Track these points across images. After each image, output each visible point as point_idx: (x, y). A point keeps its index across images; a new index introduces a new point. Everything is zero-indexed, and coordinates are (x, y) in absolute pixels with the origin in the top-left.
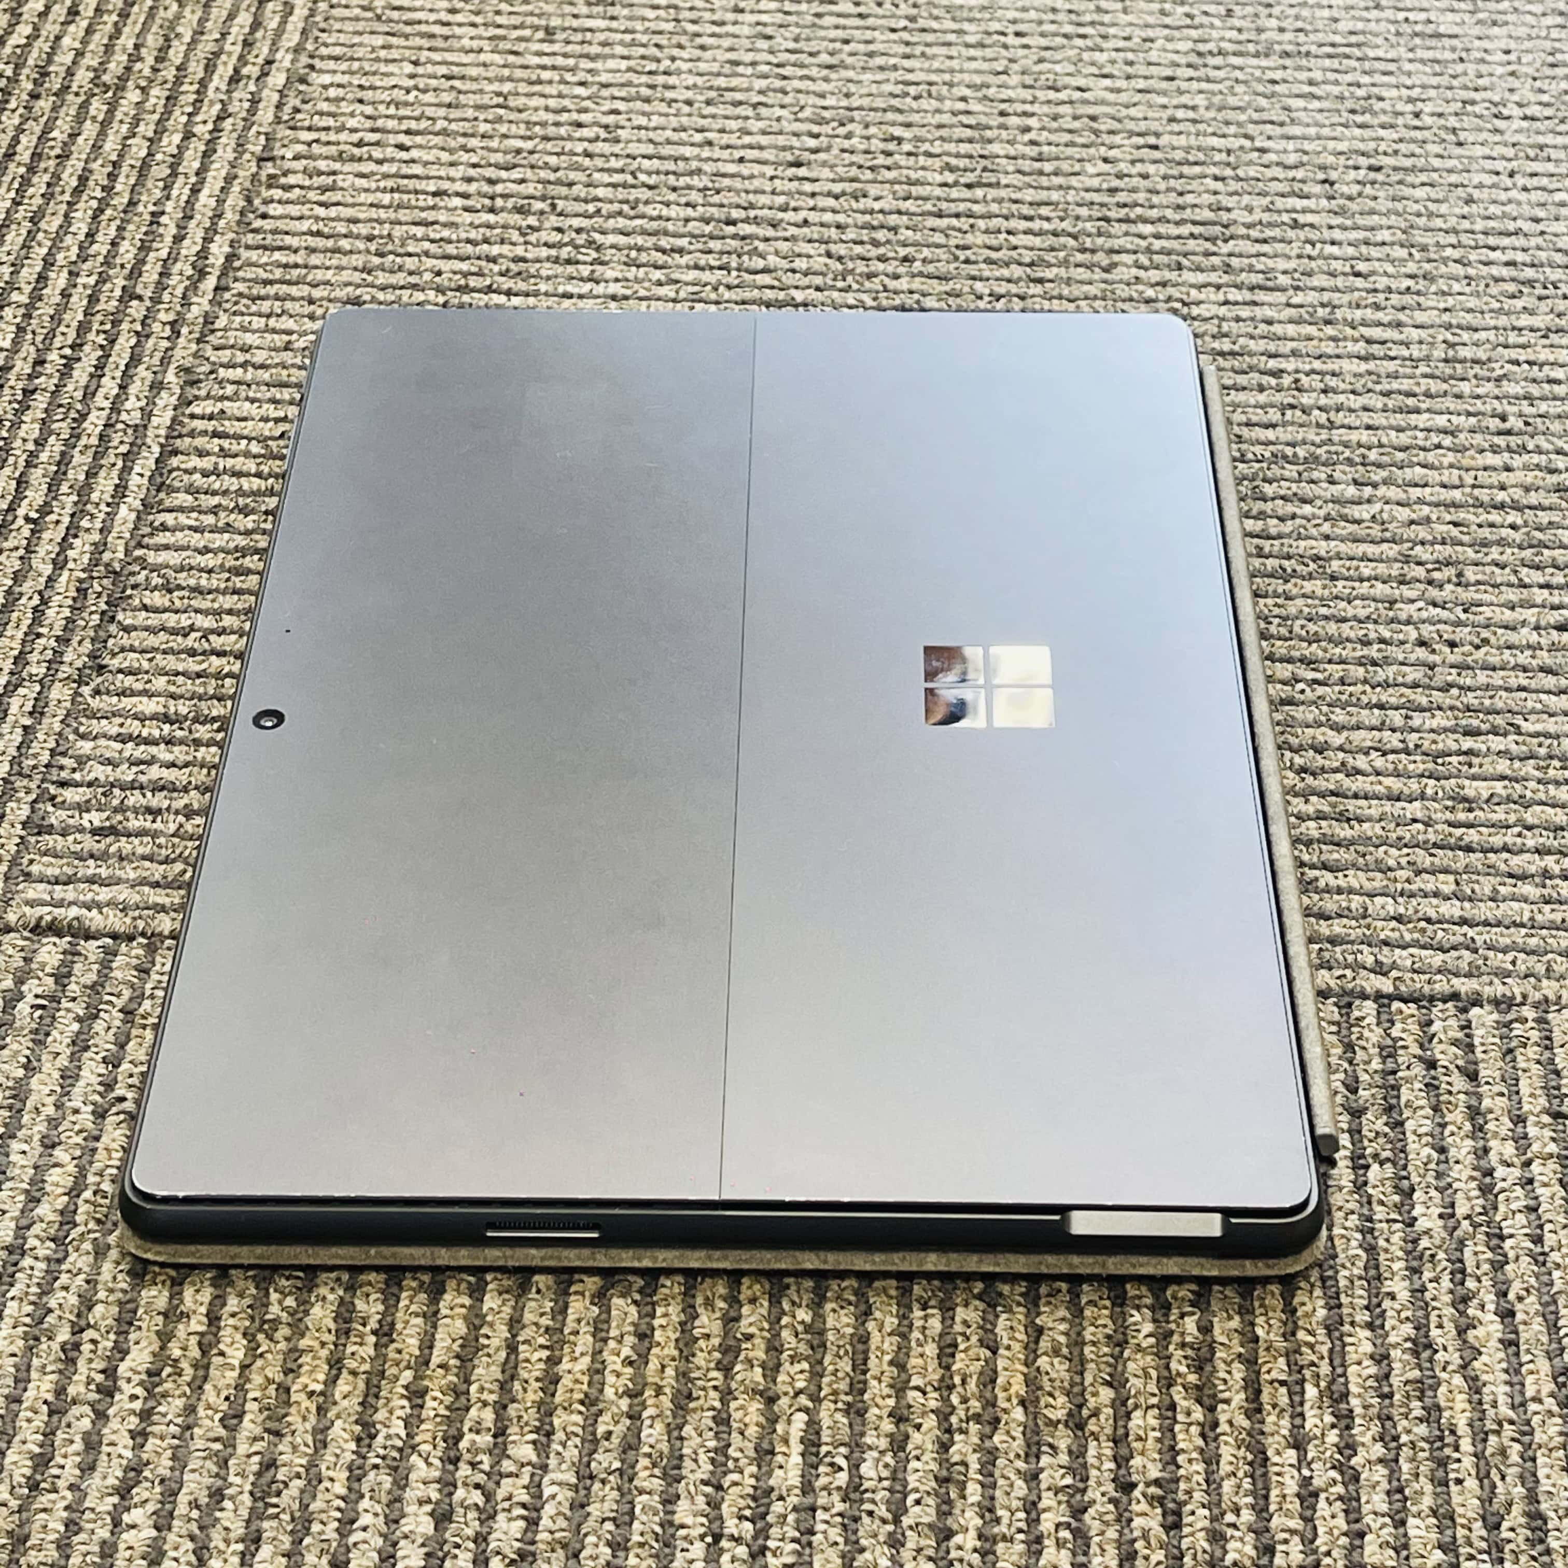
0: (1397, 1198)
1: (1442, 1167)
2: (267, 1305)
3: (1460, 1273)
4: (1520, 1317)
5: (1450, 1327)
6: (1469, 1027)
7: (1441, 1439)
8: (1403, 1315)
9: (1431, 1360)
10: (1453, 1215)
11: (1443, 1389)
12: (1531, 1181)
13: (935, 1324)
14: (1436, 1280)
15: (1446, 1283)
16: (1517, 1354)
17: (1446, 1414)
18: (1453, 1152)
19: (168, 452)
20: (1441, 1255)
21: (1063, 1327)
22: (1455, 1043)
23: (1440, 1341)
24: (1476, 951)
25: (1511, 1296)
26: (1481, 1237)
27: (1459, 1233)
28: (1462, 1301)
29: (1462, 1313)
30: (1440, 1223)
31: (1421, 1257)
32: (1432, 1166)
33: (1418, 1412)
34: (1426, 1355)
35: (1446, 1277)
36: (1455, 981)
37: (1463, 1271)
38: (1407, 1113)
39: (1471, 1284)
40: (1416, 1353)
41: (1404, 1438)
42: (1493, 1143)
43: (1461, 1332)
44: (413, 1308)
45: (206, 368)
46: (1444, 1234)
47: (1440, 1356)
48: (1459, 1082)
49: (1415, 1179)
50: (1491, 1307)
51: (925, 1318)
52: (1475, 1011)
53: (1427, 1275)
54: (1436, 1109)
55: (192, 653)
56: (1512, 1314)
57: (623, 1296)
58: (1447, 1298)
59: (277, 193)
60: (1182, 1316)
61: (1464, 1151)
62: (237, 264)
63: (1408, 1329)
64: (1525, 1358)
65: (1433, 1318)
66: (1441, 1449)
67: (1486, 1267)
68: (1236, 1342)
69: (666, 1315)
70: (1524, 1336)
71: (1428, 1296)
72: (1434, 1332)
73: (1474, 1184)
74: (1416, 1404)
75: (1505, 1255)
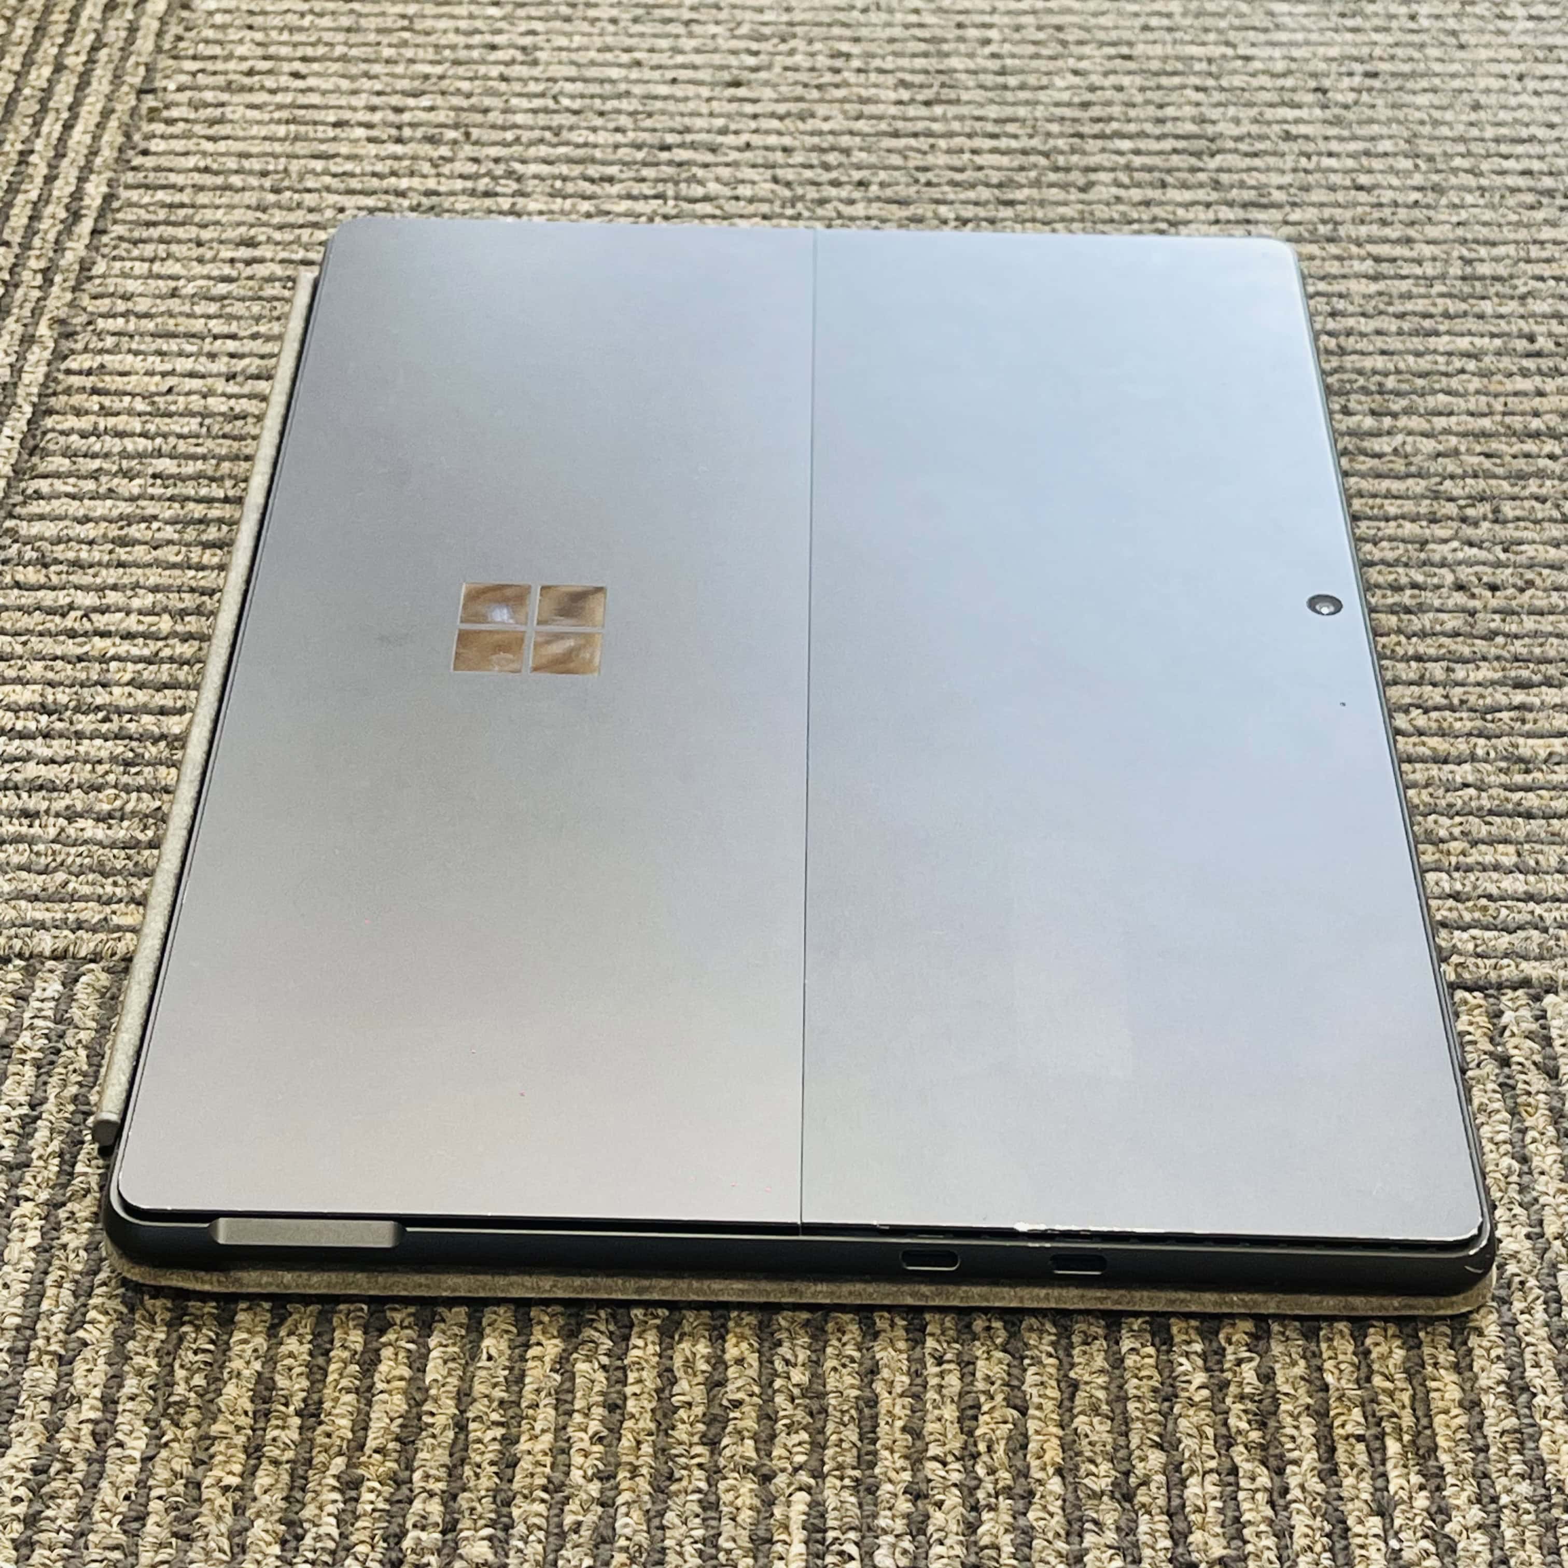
1: (1526, 1179)
2: (171, 1385)
3: (1555, 1302)
5: (1548, 1365)
6: (1544, 1017)
7: (1548, 1498)
8: (1494, 1353)
9: (1529, 1406)
10: (1542, 1235)
11: (1545, 1439)
13: (953, 1381)
14: (1528, 1311)
15: (1540, 1314)
17: (1551, 1469)
18: (1536, 1162)
19: (41, 411)
20: (1532, 1282)
21: (1102, 1380)
22: (1529, 1036)
23: (1537, 1382)
24: (1545, 930)
27: (1549, 1255)
28: (1559, 1335)
29: (1561, 1349)
30: (1528, 1244)
31: (1508, 1285)
32: (1514, 1178)
33: (1518, 1468)
34: (1523, 1399)
35: (1539, 1307)
36: (1524, 965)
37: (1558, 1300)
38: (1481, 1118)
40: (1512, 1399)
41: (1504, 1499)
43: (1561, 1372)
44: (344, 1383)
45: (83, 318)
46: (1533, 1257)
47: (1539, 1400)
48: (1538, 1082)
49: (1496, 1194)
51: (941, 1375)
52: (1550, 999)
53: (1518, 1306)
54: (1513, 1113)
55: (72, 634)
57: (588, 1359)
58: (1543, 1332)
59: (159, 128)
60: (1239, 1362)
61: (1549, 1160)
62: (116, 205)
63: (1500, 1371)
65: (1528, 1355)
66: (1548, 1510)
68: (1302, 1391)
69: (640, 1381)
71: (1520, 1329)
72: (1531, 1373)
74: (1515, 1458)
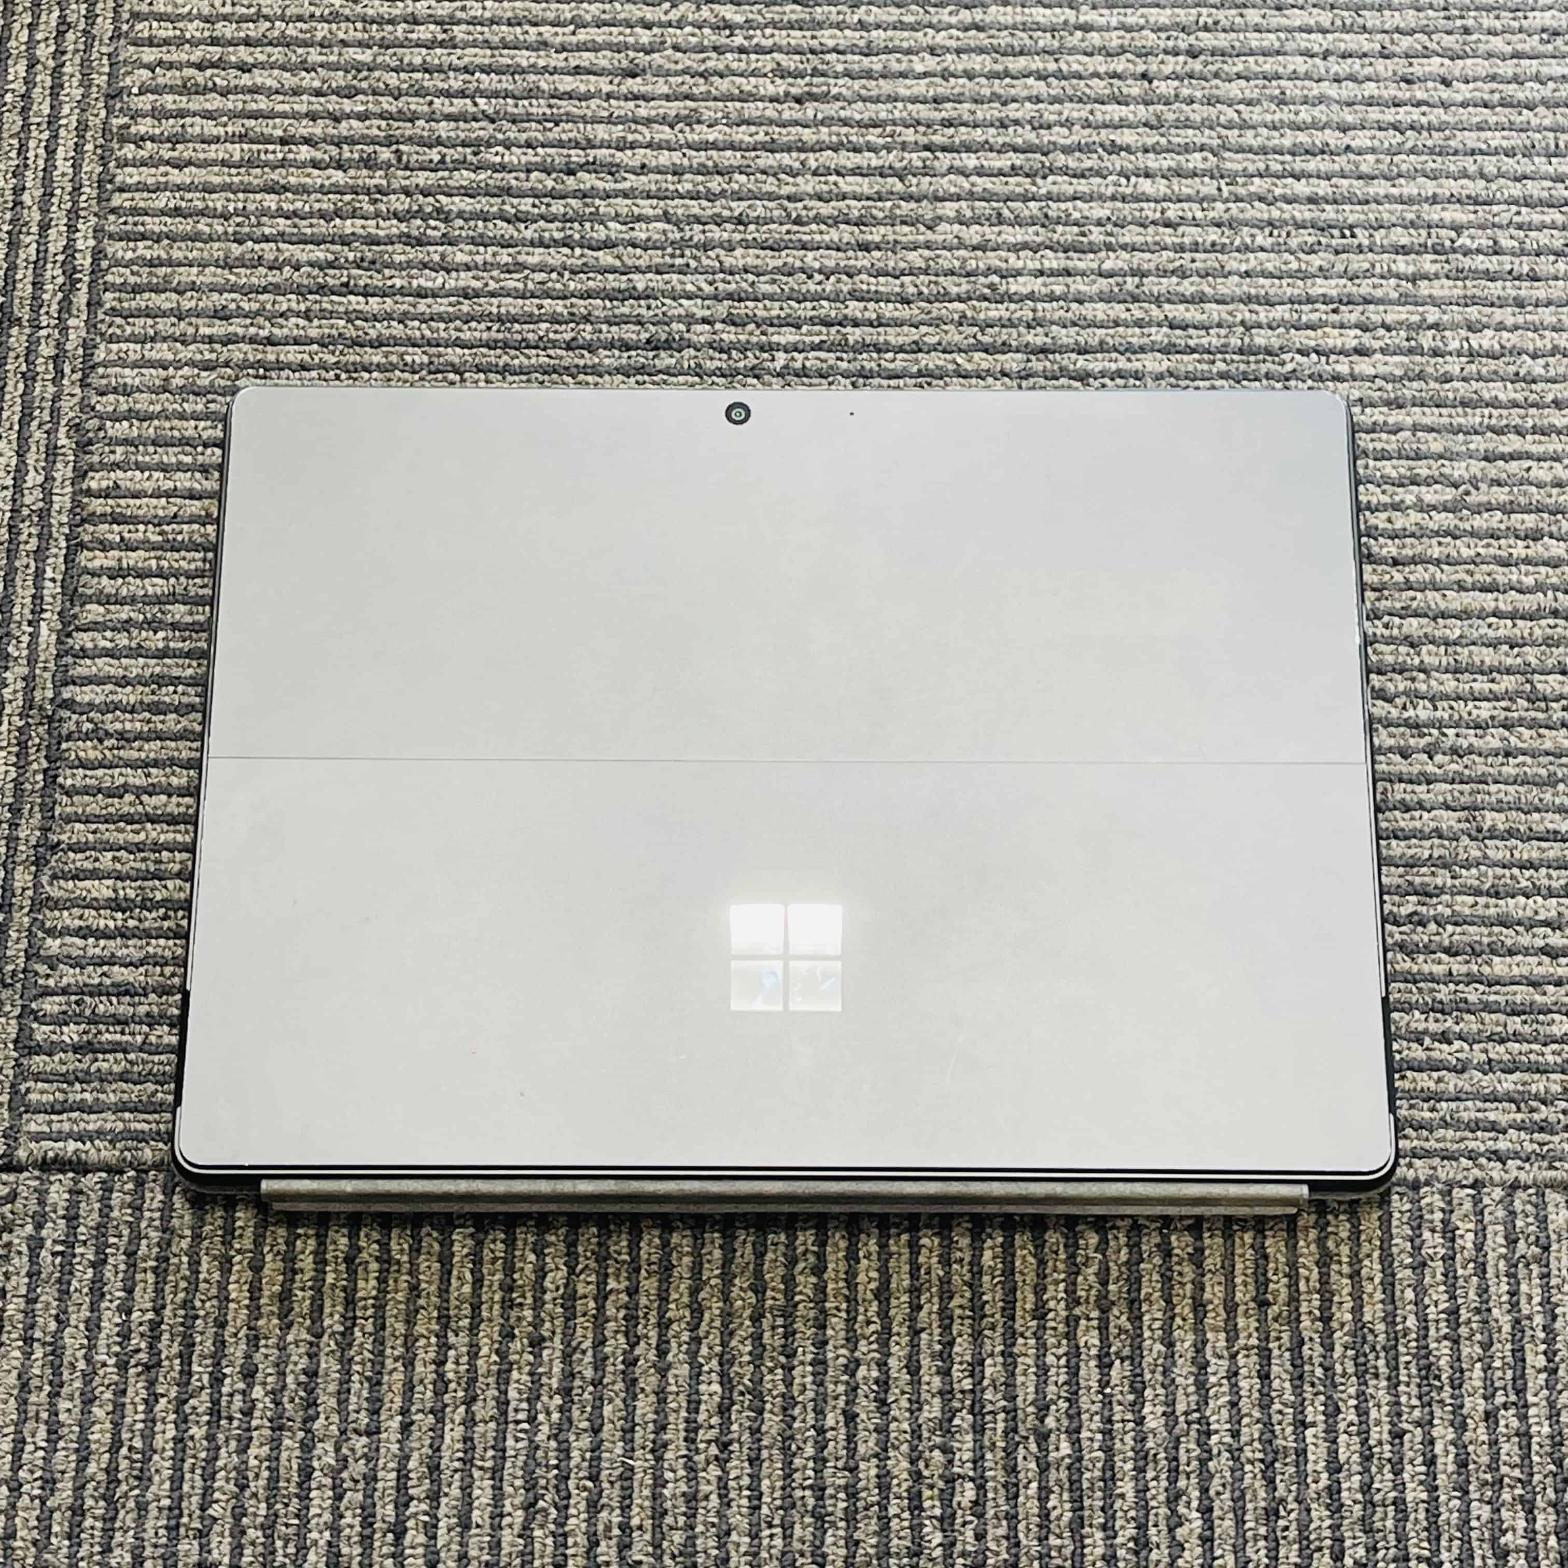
0: (1131, 1397)
1: (1169, 1362)
2: (273, 1553)
3: (1174, 1473)
4: (1217, 1513)
5: (1163, 1527)
8: (1129, 1515)
10: (1173, 1413)
12: (1236, 1374)
13: (778, 1542)
14: (1156, 1478)
15: (1164, 1484)
16: (1212, 1549)
18: (1178, 1347)
20: (1162, 1455)
21: (874, 1541)
23: (1154, 1539)
25: (1212, 1493)
26: (1193, 1434)
27: (1177, 1431)
28: (1173, 1498)
29: (1173, 1511)
30: (1163, 1421)
31: (1145, 1458)
32: (1161, 1361)
34: (1143, 1554)
35: (1164, 1476)
37: (1177, 1470)
38: (1145, 1307)
39: (1182, 1483)
40: (1137, 1553)
42: (1210, 1335)
43: (1171, 1530)
44: (385, 1550)
45: (94, 423)
46: (1165, 1433)
48: (1189, 1271)
49: (1148, 1376)
50: (1195, 1504)
51: (771, 1536)
53: (1150, 1474)
54: (1168, 1301)
55: (129, 819)
56: (1210, 1510)
57: (542, 1527)
58: (1163, 1497)
59: (129, 150)
60: (964, 1524)
61: (1187, 1345)
62: (104, 264)
63: (1131, 1532)
64: (1218, 1552)
65: (1151, 1517)
67: (1195, 1463)
68: (1003, 1549)
69: (576, 1544)
70: (1218, 1531)
71: (1149, 1495)
72: (1152, 1531)
73: (1191, 1380)
75: (1209, 1451)
